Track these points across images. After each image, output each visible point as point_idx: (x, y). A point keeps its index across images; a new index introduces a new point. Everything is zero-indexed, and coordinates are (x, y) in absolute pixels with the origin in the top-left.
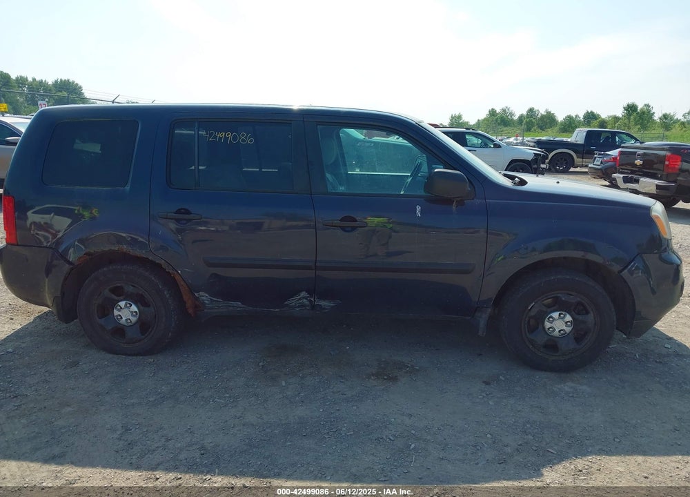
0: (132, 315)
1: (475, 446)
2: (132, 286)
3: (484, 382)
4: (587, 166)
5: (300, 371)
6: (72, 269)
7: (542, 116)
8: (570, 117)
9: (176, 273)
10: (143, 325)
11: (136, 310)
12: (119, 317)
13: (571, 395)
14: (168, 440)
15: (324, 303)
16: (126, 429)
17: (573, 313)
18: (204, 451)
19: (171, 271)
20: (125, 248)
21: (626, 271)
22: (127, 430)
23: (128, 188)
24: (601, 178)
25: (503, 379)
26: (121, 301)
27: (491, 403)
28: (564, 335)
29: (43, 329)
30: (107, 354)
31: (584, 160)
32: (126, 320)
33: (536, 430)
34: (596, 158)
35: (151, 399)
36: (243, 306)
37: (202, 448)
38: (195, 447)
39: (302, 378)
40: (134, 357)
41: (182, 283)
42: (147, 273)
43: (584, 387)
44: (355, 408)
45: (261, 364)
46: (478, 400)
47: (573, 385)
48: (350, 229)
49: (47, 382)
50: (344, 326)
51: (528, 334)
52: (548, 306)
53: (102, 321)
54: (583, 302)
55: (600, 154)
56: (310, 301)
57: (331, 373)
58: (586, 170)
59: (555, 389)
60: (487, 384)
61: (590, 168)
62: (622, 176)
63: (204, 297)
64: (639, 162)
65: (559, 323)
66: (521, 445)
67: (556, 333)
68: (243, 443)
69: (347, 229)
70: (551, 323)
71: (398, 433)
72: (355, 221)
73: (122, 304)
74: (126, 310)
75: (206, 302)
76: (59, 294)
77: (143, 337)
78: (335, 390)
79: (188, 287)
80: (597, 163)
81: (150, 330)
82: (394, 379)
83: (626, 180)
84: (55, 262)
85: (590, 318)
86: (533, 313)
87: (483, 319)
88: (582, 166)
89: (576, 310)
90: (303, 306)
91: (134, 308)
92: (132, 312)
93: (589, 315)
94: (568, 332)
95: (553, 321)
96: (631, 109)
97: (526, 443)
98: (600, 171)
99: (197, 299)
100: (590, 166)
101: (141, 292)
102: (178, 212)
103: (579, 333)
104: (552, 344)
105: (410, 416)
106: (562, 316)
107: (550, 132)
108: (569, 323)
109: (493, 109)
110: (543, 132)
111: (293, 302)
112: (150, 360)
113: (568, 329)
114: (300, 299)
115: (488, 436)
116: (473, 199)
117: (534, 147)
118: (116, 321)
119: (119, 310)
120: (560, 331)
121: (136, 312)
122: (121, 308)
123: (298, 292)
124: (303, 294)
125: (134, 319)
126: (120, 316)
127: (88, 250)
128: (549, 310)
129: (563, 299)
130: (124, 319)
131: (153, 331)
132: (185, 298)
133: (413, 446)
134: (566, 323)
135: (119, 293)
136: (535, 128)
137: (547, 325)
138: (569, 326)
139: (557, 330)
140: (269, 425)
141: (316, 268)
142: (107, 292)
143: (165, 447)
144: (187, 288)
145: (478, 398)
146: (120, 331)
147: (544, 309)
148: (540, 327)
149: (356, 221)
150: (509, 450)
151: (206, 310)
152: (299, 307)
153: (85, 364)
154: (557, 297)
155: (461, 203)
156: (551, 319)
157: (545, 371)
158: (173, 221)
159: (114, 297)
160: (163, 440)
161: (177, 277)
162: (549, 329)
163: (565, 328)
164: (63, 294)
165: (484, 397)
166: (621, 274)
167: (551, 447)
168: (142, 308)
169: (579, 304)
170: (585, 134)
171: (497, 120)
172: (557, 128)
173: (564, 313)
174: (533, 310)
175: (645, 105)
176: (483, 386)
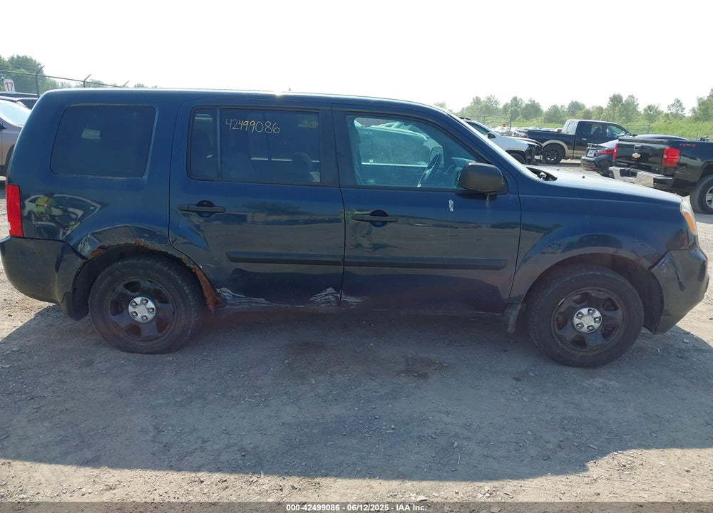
0: (149, 312)
1: (518, 443)
2: (149, 281)
3: (514, 378)
4: (578, 158)
5: (327, 368)
6: (85, 264)
7: (527, 105)
8: (555, 107)
9: (197, 268)
10: (160, 322)
11: (153, 306)
12: (134, 314)
13: (602, 390)
14: (205, 442)
15: (351, 300)
16: (158, 430)
17: (602, 309)
18: (244, 452)
19: (192, 266)
20: (142, 241)
21: (656, 267)
22: (159, 432)
23: (145, 177)
24: (594, 170)
25: (533, 375)
26: (137, 296)
27: (526, 399)
28: (592, 331)
29: (47, 326)
30: (122, 353)
31: (575, 151)
32: (142, 317)
33: (574, 427)
34: (589, 150)
35: (178, 400)
36: (265, 302)
37: (242, 449)
38: (234, 449)
39: (332, 375)
40: (152, 356)
41: (204, 278)
42: (166, 268)
43: (613, 383)
44: (390, 406)
45: (286, 362)
46: (511, 397)
47: (601, 380)
48: (380, 223)
49: (64, 382)
50: (364, 322)
51: (557, 330)
52: (578, 302)
53: (116, 318)
54: (613, 298)
55: (593, 146)
56: (336, 297)
57: (359, 370)
58: (579, 162)
59: (585, 385)
60: (518, 380)
61: (583, 160)
62: (619, 169)
63: (226, 292)
64: (636, 155)
65: (588, 319)
66: (562, 441)
67: (585, 329)
68: (284, 443)
69: (378, 224)
70: (580, 319)
71: (439, 431)
72: (385, 215)
73: (138, 300)
74: (142, 307)
75: (228, 298)
76: (70, 290)
77: (160, 335)
78: (366, 387)
79: (210, 282)
80: (590, 155)
81: (168, 327)
82: (424, 376)
83: (623, 174)
84: (66, 256)
85: (619, 314)
86: (562, 310)
87: (513, 315)
88: (573, 158)
89: (606, 306)
90: (328, 302)
91: (151, 304)
92: (148, 309)
93: (618, 311)
94: (596, 328)
95: (582, 316)
96: (616, 100)
97: (567, 439)
98: (592, 164)
99: (218, 295)
100: (583, 158)
101: (158, 288)
102: (200, 204)
103: (607, 330)
104: (580, 341)
105: (447, 413)
106: (591, 312)
107: (535, 122)
108: (597, 319)
109: (477, 98)
110: (528, 122)
111: (320, 297)
112: (168, 358)
113: (597, 325)
114: (326, 295)
115: (529, 432)
116: (506, 194)
117: (525, 137)
118: (131, 317)
119: (134, 307)
120: (588, 327)
121: (152, 309)
122: (137, 304)
123: (324, 289)
124: (330, 290)
125: (150, 316)
126: (135, 312)
127: (102, 244)
128: (578, 306)
129: (593, 295)
130: (139, 316)
131: (172, 328)
132: (206, 294)
133: (456, 444)
134: (595, 319)
135: (135, 288)
136: (520, 117)
137: (576, 321)
138: (597, 322)
139: (586, 326)
140: (306, 425)
141: (345, 264)
142: (120, 288)
143: (203, 450)
144: (208, 284)
145: (511, 394)
146: (135, 328)
147: (574, 305)
148: (569, 323)
149: (387, 215)
150: (550, 446)
151: (227, 307)
152: (324, 303)
153: (100, 363)
154: (587, 294)
155: (493, 198)
156: (580, 315)
157: (573, 366)
158: (195, 213)
159: (129, 293)
160: (199, 441)
161: (199, 273)
162: (577, 325)
163: (593, 324)
164: (74, 290)
165: (517, 393)
166: (653, 270)
167: (592, 443)
168: (159, 304)
169: (609, 299)
170: (576, 125)
171: (481, 109)
172: (542, 118)
173: (592, 309)
174: (563, 306)
175: (630, 96)
176: (515, 382)
